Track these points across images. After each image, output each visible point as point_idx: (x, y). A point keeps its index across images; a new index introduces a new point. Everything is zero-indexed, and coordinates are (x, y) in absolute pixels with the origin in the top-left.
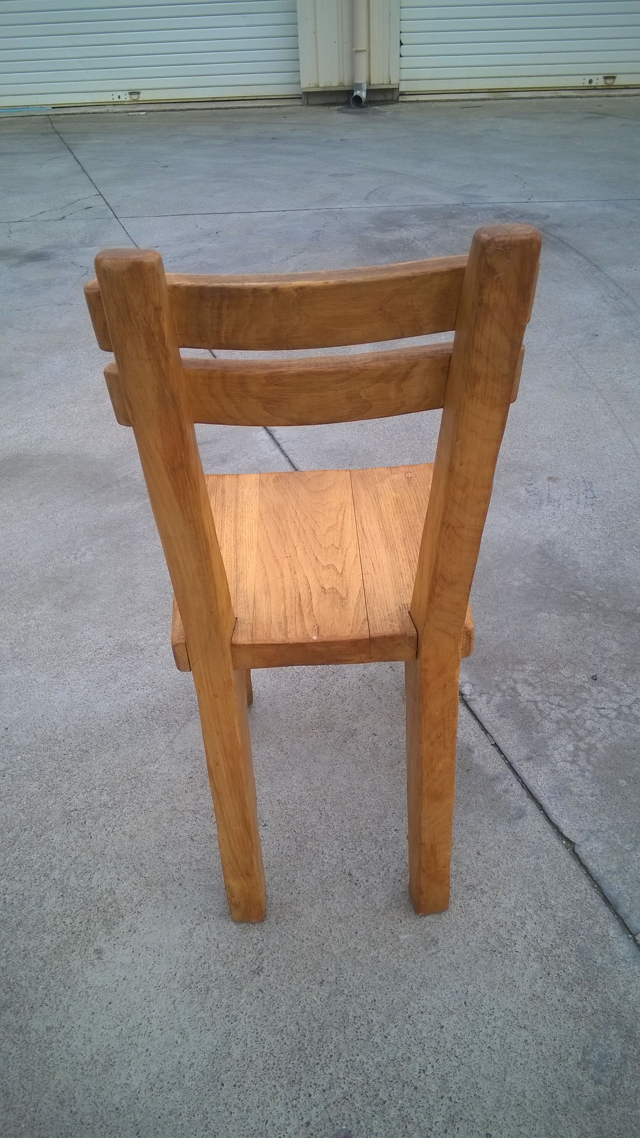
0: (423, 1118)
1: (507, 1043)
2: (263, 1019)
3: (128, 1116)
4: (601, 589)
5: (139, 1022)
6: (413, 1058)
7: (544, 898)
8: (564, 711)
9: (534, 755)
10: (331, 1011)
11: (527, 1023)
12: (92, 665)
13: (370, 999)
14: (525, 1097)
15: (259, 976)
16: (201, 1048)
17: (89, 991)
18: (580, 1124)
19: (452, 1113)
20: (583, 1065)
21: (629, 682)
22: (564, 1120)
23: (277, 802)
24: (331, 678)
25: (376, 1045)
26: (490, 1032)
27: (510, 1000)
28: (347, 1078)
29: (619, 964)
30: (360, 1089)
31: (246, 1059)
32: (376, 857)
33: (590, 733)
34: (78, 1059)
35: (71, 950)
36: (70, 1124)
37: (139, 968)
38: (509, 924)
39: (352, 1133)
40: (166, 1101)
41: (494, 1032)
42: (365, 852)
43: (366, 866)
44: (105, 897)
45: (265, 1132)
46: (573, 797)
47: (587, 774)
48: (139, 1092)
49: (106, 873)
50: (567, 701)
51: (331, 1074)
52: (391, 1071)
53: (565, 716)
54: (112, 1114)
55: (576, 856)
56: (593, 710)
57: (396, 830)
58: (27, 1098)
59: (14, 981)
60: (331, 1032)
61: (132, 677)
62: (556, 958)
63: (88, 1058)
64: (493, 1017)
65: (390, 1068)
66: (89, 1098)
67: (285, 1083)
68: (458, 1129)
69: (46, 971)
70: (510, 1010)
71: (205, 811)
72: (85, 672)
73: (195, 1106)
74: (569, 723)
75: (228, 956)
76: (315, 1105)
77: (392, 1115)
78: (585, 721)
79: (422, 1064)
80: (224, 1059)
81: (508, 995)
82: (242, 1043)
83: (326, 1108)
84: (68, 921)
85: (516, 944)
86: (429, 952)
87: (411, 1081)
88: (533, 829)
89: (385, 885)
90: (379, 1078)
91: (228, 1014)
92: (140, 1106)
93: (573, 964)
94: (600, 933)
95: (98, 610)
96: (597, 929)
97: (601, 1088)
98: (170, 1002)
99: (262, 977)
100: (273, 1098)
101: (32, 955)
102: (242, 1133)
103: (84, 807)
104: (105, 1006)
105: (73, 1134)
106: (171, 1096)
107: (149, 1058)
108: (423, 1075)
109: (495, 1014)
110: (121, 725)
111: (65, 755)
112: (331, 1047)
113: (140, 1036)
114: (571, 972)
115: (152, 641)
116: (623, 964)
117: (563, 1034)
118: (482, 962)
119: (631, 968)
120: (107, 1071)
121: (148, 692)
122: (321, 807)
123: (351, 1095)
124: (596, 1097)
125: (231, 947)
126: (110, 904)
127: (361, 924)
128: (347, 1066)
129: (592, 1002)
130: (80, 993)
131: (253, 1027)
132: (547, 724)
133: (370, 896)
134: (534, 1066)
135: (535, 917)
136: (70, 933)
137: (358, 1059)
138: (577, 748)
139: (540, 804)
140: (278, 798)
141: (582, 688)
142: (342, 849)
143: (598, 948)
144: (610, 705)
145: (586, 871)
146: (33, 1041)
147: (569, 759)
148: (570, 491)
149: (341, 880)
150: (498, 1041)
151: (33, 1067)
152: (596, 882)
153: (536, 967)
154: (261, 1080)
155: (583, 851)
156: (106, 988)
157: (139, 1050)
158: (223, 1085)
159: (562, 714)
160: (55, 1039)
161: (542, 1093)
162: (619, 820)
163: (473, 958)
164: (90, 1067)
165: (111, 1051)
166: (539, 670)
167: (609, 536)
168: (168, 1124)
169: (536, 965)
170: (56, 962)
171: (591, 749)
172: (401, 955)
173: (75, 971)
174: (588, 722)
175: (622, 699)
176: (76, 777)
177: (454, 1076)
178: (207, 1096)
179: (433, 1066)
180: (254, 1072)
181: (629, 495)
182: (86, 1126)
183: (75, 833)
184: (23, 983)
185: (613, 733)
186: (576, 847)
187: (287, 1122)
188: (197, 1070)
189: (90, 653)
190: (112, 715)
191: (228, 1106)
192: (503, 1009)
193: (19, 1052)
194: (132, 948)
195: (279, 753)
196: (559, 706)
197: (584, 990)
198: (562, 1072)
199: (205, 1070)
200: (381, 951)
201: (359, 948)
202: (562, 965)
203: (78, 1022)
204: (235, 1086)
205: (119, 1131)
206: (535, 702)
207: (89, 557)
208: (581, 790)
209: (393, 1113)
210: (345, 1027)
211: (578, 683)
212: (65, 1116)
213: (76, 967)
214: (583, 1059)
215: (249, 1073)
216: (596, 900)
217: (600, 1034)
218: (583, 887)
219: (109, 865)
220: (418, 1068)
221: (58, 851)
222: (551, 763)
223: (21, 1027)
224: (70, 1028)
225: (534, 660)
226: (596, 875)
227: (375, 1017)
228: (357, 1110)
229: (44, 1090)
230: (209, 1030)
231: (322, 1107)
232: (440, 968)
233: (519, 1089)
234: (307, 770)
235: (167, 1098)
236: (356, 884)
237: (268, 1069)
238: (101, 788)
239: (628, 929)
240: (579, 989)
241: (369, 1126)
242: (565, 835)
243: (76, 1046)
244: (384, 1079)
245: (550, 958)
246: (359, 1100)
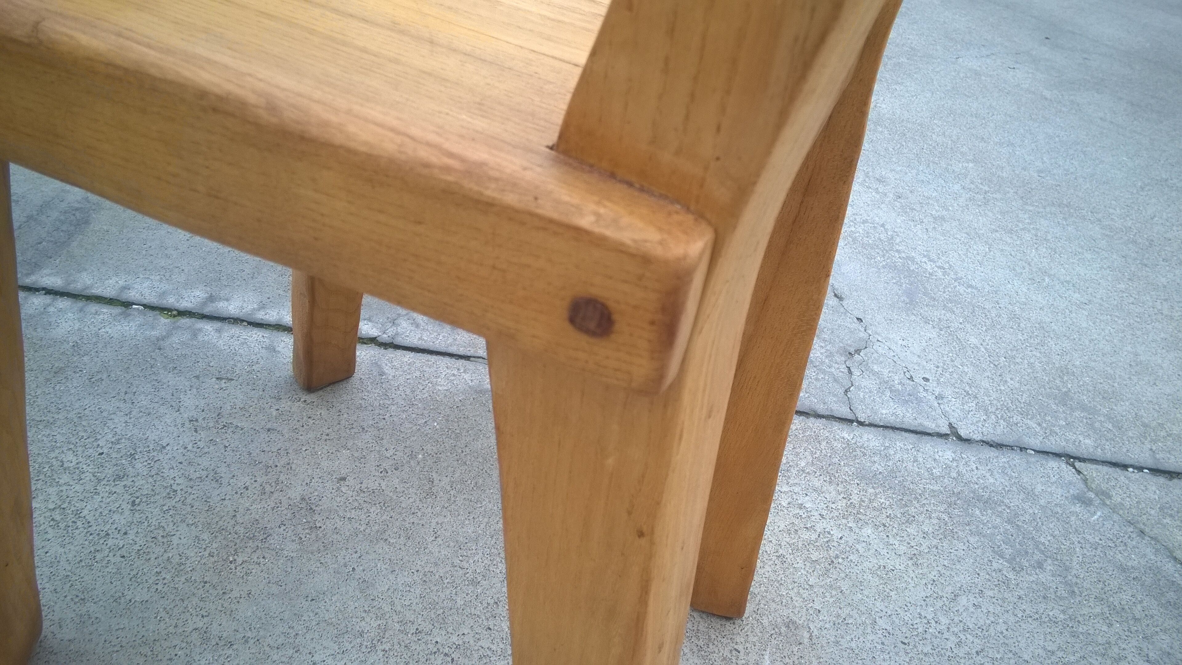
1: (974, 628)
11: (949, 589)
22: (1085, 628)
24: (139, 465)
26: (954, 639)
27: (911, 588)
29: (890, 455)
41: (956, 634)
62: (863, 504)
64: (933, 622)
85: (829, 532)
94: (843, 446)
122: (430, 646)
163: (834, 592)
169: (868, 531)
192: (923, 603)
195: (230, 651)
197: (917, 506)
198: (1022, 592)
202: (875, 505)
214: (1009, 562)
232: (837, 643)
234: (322, 625)
240: (913, 509)
245: (862, 511)
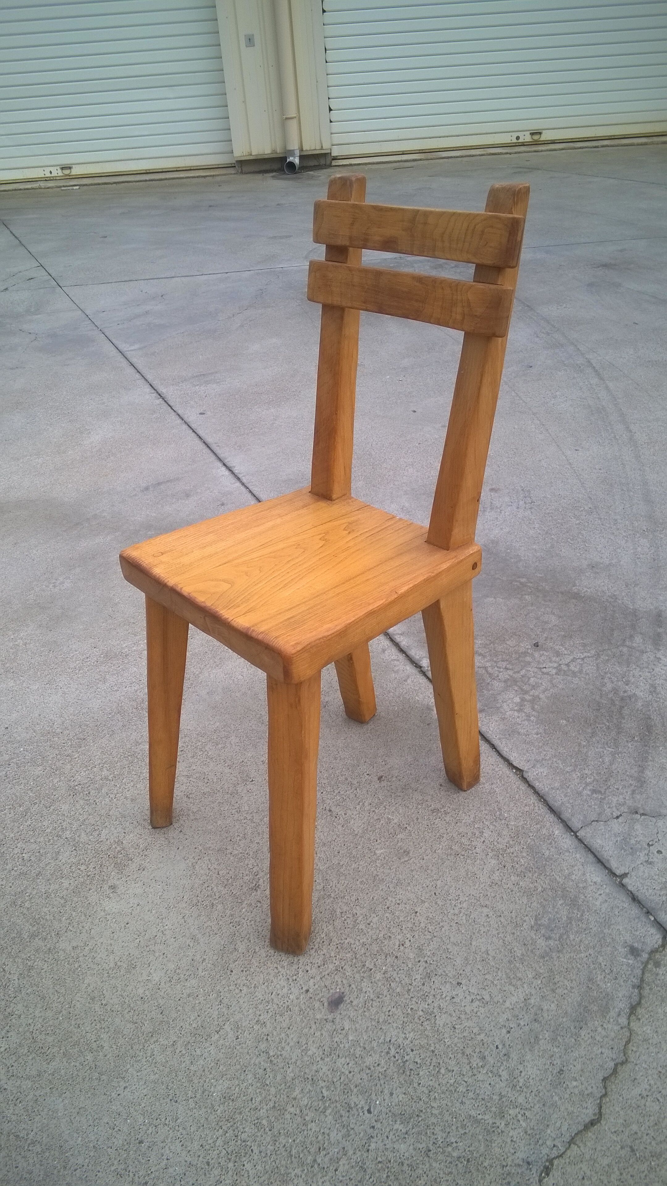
0: (404, 977)
1: (472, 918)
2: (262, 921)
3: (152, 1002)
4: (540, 575)
5: (155, 935)
6: (393, 937)
7: (498, 813)
8: (510, 673)
9: (486, 708)
10: (321, 911)
11: (487, 903)
12: (81, 671)
13: (353, 898)
14: (488, 954)
15: (257, 891)
16: (211, 947)
17: (108, 917)
18: (534, 968)
19: (428, 972)
20: (536, 927)
21: (567, 646)
22: (521, 966)
23: (261, 763)
25: (360, 931)
26: (456, 912)
27: (472, 888)
28: (338, 956)
29: (564, 854)
30: (350, 963)
31: (250, 951)
32: (352, 796)
33: (533, 687)
34: (103, 967)
35: (88, 889)
36: (102, 1013)
37: (150, 896)
38: (470, 834)
39: (345, 993)
40: (183, 988)
41: (460, 912)
42: (342, 793)
43: (344, 803)
44: (114, 847)
45: (271, 1001)
46: (520, 737)
47: (532, 718)
48: (160, 984)
49: (113, 829)
50: (513, 665)
51: (324, 955)
52: (375, 948)
53: (511, 677)
54: (138, 1002)
55: (525, 780)
56: (536, 670)
57: (368, 775)
58: (62, 999)
59: (39, 916)
60: (322, 925)
61: (120, 677)
62: (511, 854)
63: (112, 965)
64: (459, 901)
65: (374, 945)
66: (116, 993)
67: (285, 964)
68: (434, 982)
69: (67, 906)
70: (473, 895)
71: (198, 775)
72: (75, 677)
73: (209, 989)
74: (515, 681)
75: (228, 880)
76: (312, 978)
77: (378, 978)
78: (529, 678)
79: (401, 940)
80: (231, 953)
81: (471, 884)
82: (246, 940)
83: (321, 978)
84: (83, 868)
85: (476, 848)
86: (403, 860)
87: (392, 952)
88: (487, 763)
89: (361, 815)
90: (365, 954)
91: (232, 921)
92: (162, 994)
93: (525, 857)
94: (547, 834)
95: (81, 627)
96: (544, 831)
97: (551, 942)
98: (180, 917)
99: (259, 892)
100: (276, 976)
101: (53, 896)
102: (251, 1003)
103: (87, 781)
104: (123, 926)
105: (106, 1019)
106: (188, 984)
107: (166, 959)
108: (402, 948)
109: (461, 899)
110: (113, 716)
111: (64, 743)
112: (323, 935)
113: (156, 945)
114: (523, 863)
115: (135, 648)
116: (567, 854)
117: (519, 907)
118: (447, 863)
119: (573, 856)
120: (130, 972)
121: (136, 689)
123: (342, 968)
124: (547, 949)
125: (231, 872)
126: (119, 852)
127: (343, 845)
128: (337, 947)
129: (542, 883)
130: (99, 919)
131: (254, 928)
132: (496, 684)
133: (349, 825)
134: (495, 932)
135: (491, 827)
136: (86, 876)
137: (346, 941)
138: (523, 700)
139: (492, 744)
140: (262, 759)
141: (525, 653)
142: (322, 793)
143: (546, 844)
144: (551, 665)
145: (533, 790)
146: (62, 958)
147: (516, 708)
148: (511, 499)
149: (322, 815)
150: (464, 918)
151: (63, 977)
152: (542, 797)
153: (493, 862)
154: (264, 965)
155: (530, 776)
156: (123, 912)
157: (157, 954)
158: (232, 971)
159: (509, 675)
160: (82, 954)
161: (502, 950)
162: (561, 750)
163: (440, 861)
164: (115, 971)
165: (132, 957)
166: (488, 642)
167: (547, 533)
168: (188, 1004)
169: (494, 862)
170: (75, 899)
171: (535, 700)
172: (379, 865)
173: (93, 904)
174: (532, 679)
175: (561, 660)
176: (77, 759)
177: (428, 946)
178: (219, 981)
179: (410, 941)
180: (258, 959)
181: (564, 499)
182: (116, 1013)
183: (82, 802)
184: (48, 917)
185: (554, 686)
186: (524, 773)
187: (289, 992)
188: (209, 963)
189: (78, 662)
190: (105, 709)
191: (237, 986)
192: (468, 895)
193: (49, 968)
194: (142, 881)
196: (506, 669)
197: (534, 876)
198: (518, 934)
199: (216, 963)
200: (361, 863)
201: (341, 863)
202: (516, 859)
203: (101, 940)
204: (242, 971)
205: (145, 1013)
206: (485, 668)
207: (68, 584)
208: (527, 731)
209: (379, 976)
210: (333, 921)
211: (522, 650)
212: (96, 1008)
213: (94, 901)
214: (536, 924)
215: (253, 961)
216: (543, 810)
217: (549, 904)
218: (531, 802)
219: (115, 823)
220: (397, 943)
221: (67, 816)
222: (501, 713)
223: (49, 949)
224: (94, 945)
225: (483, 636)
226: (541, 793)
227: (358, 911)
228: (348, 977)
229: (75, 991)
230: (216, 934)
231: (319, 978)
232: (412, 871)
233: (483, 949)
235: (184, 986)
236: (336, 817)
237: (270, 956)
238: (100, 766)
239: (570, 828)
240: (530, 875)
241: (359, 987)
242: (515, 765)
243: (101, 958)
244: (369, 953)
245: (505, 855)
246: (349, 970)
